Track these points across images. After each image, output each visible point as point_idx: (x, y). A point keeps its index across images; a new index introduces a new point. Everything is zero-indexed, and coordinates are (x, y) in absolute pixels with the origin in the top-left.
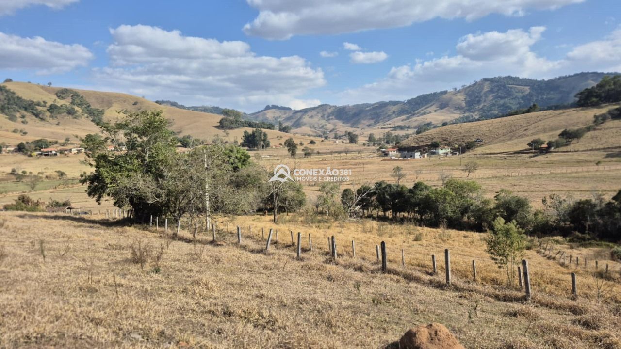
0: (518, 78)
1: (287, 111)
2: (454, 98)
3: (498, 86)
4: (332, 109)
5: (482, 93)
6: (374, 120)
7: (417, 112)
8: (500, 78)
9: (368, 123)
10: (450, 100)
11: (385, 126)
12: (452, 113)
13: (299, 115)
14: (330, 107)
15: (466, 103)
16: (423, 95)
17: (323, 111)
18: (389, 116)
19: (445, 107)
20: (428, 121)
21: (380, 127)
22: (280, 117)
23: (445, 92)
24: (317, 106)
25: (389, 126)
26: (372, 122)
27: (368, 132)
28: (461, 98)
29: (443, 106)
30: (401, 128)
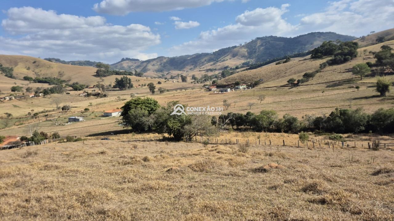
0: (276, 37)
1: (136, 62)
2: (241, 50)
3: (265, 42)
4: (167, 59)
5: (257, 46)
6: (194, 66)
7: (219, 59)
8: (266, 37)
9: (190, 68)
10: (238, 51)
11: (201, 70)
12: (240, 59)
13: (145, 64)
14: (165, 58)
15: (247, 53)
16: (222, 49)
17: (160, 61)
18: (203, 63)
19: (236, 56)
20: (226, 65)
21: (198, 70)
22: (132, 65)
23: (235, 47)
24: (156, 58)
25: (204, 69)
26: (192, 67)
27: (191, 73)
28: (244, 51)
29: (234, 56)
30: (211, 70)
